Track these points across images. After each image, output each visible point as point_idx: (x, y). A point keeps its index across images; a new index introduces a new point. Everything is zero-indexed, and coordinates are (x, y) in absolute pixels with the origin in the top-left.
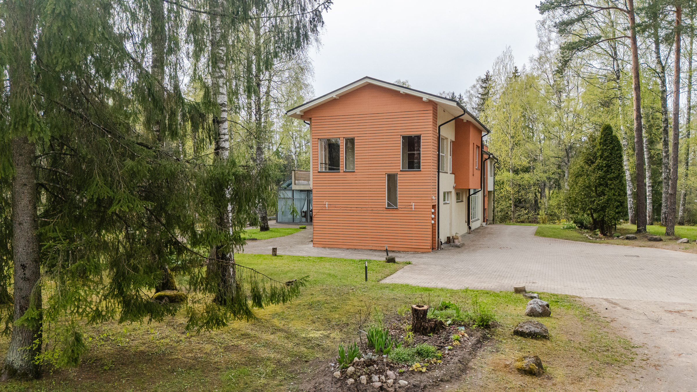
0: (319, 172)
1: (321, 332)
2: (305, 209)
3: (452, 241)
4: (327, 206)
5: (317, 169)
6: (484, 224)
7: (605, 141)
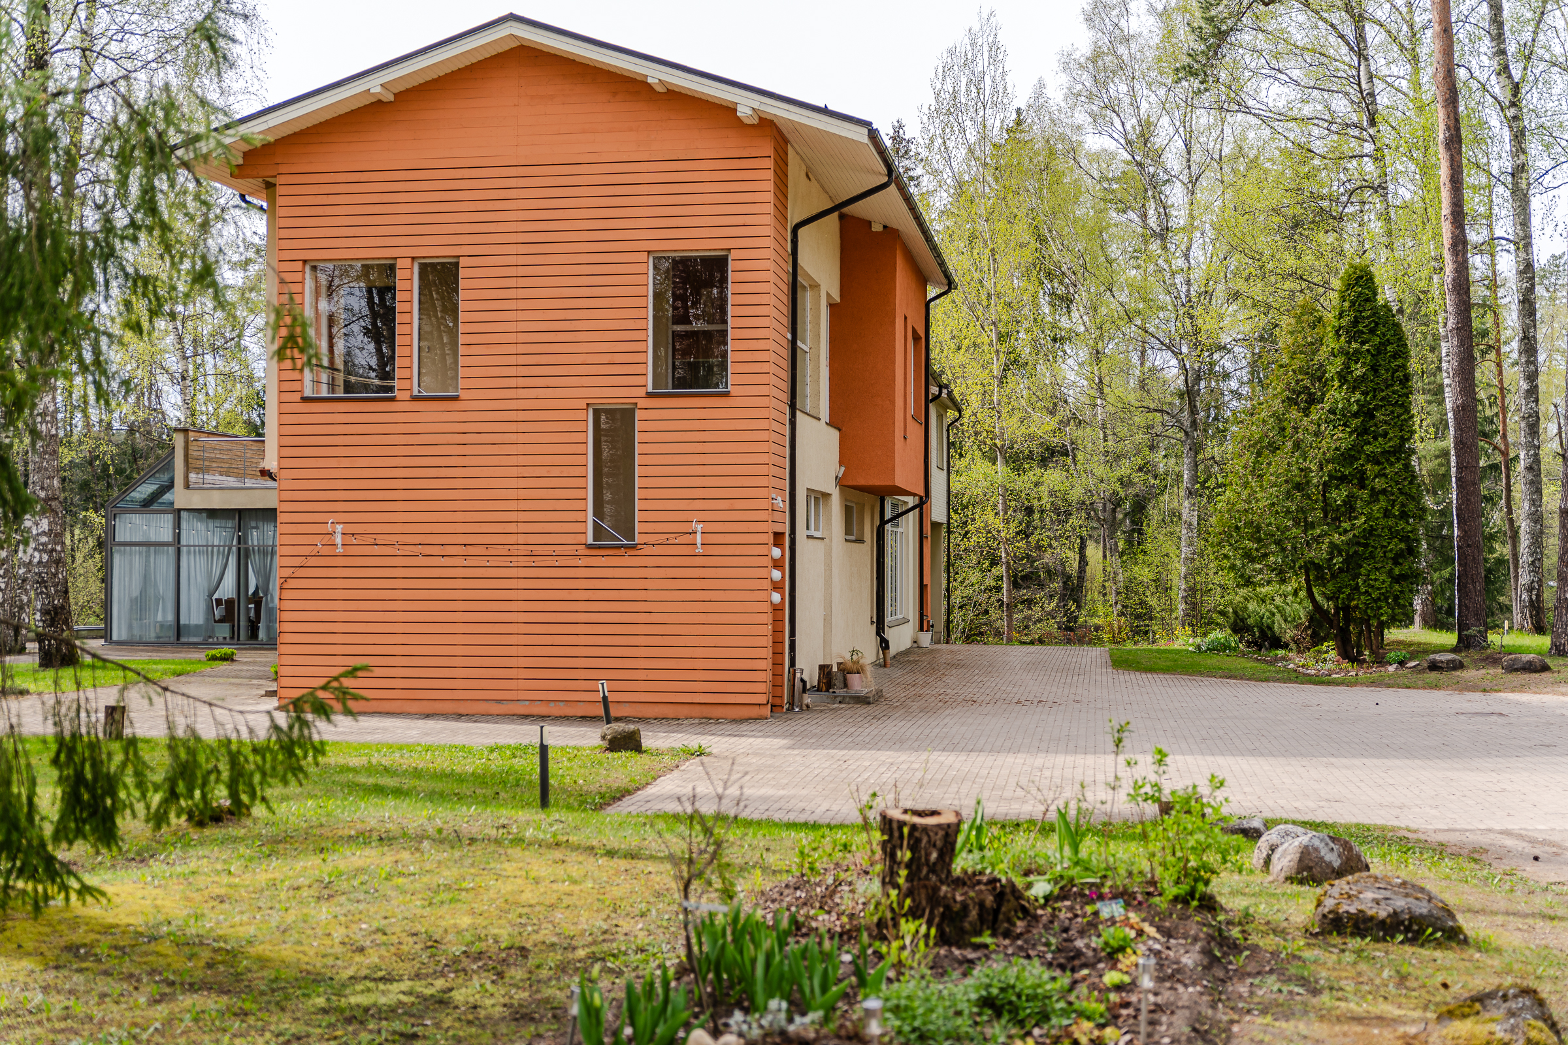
0: (305, 400)
1: (405, 985)
2: (227, 589)
3: (838, 682)
4: (339, 540)
5: (296, 386)
6: (926, 639)
7: (1355, 322)
